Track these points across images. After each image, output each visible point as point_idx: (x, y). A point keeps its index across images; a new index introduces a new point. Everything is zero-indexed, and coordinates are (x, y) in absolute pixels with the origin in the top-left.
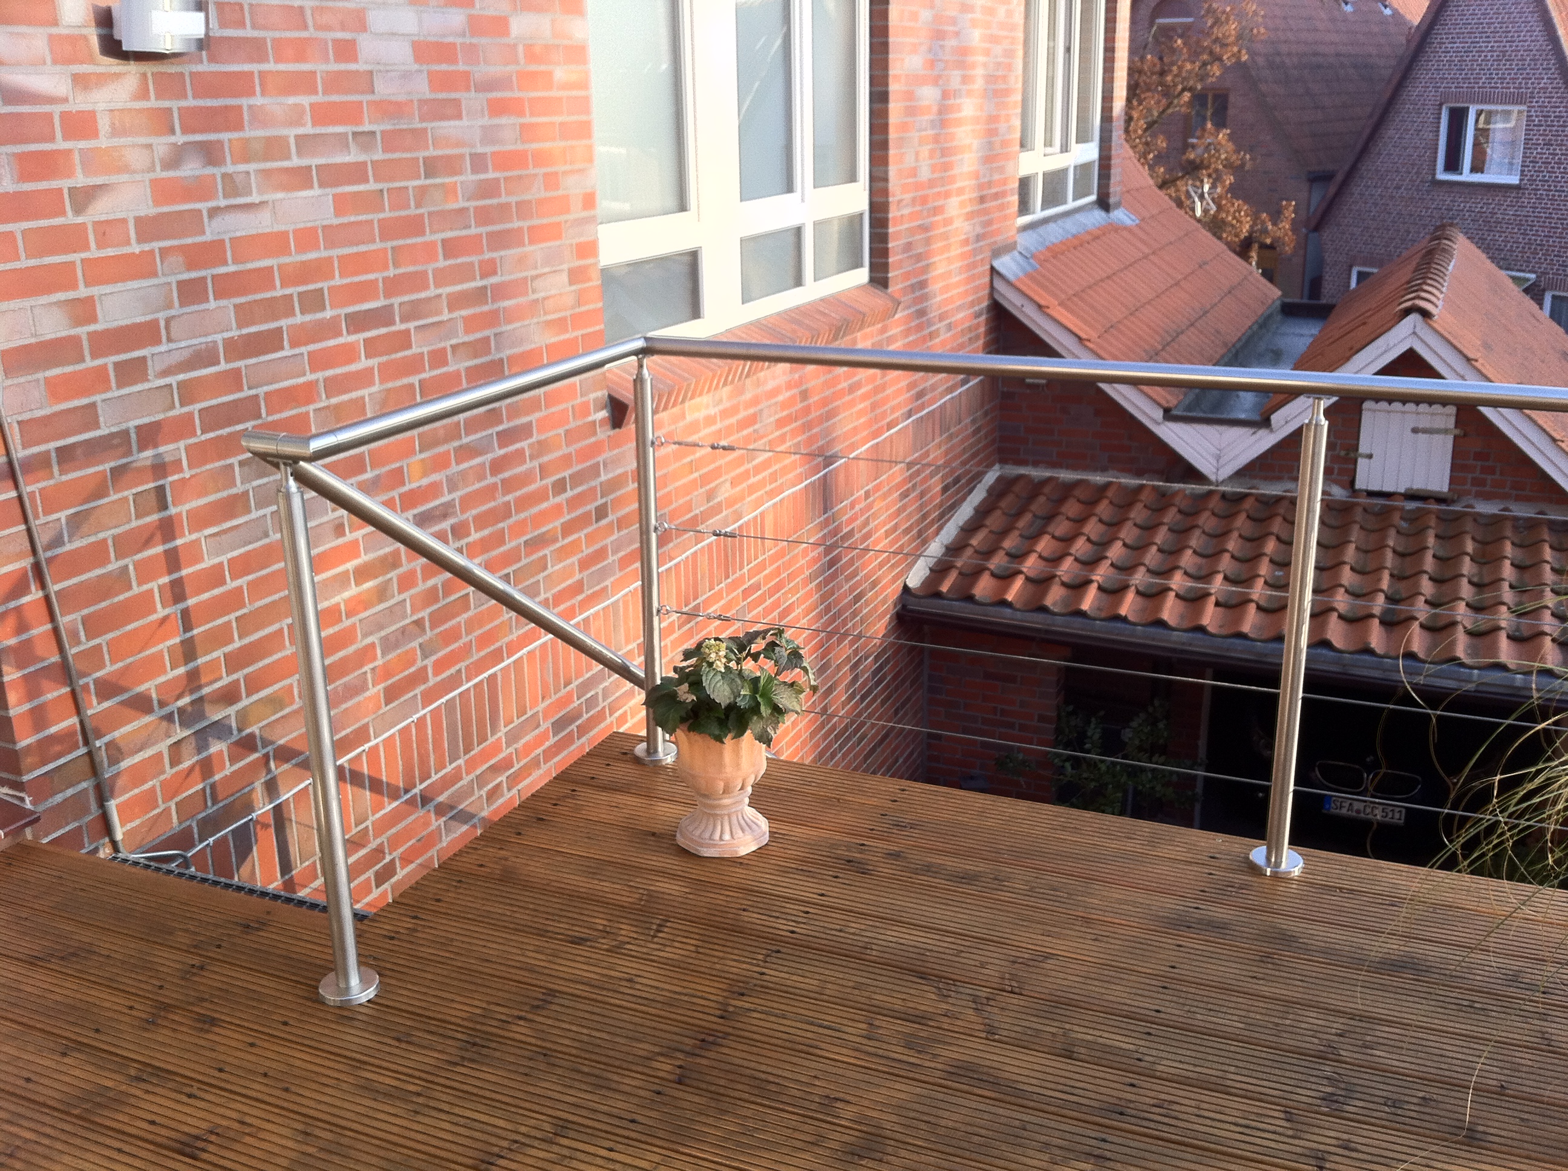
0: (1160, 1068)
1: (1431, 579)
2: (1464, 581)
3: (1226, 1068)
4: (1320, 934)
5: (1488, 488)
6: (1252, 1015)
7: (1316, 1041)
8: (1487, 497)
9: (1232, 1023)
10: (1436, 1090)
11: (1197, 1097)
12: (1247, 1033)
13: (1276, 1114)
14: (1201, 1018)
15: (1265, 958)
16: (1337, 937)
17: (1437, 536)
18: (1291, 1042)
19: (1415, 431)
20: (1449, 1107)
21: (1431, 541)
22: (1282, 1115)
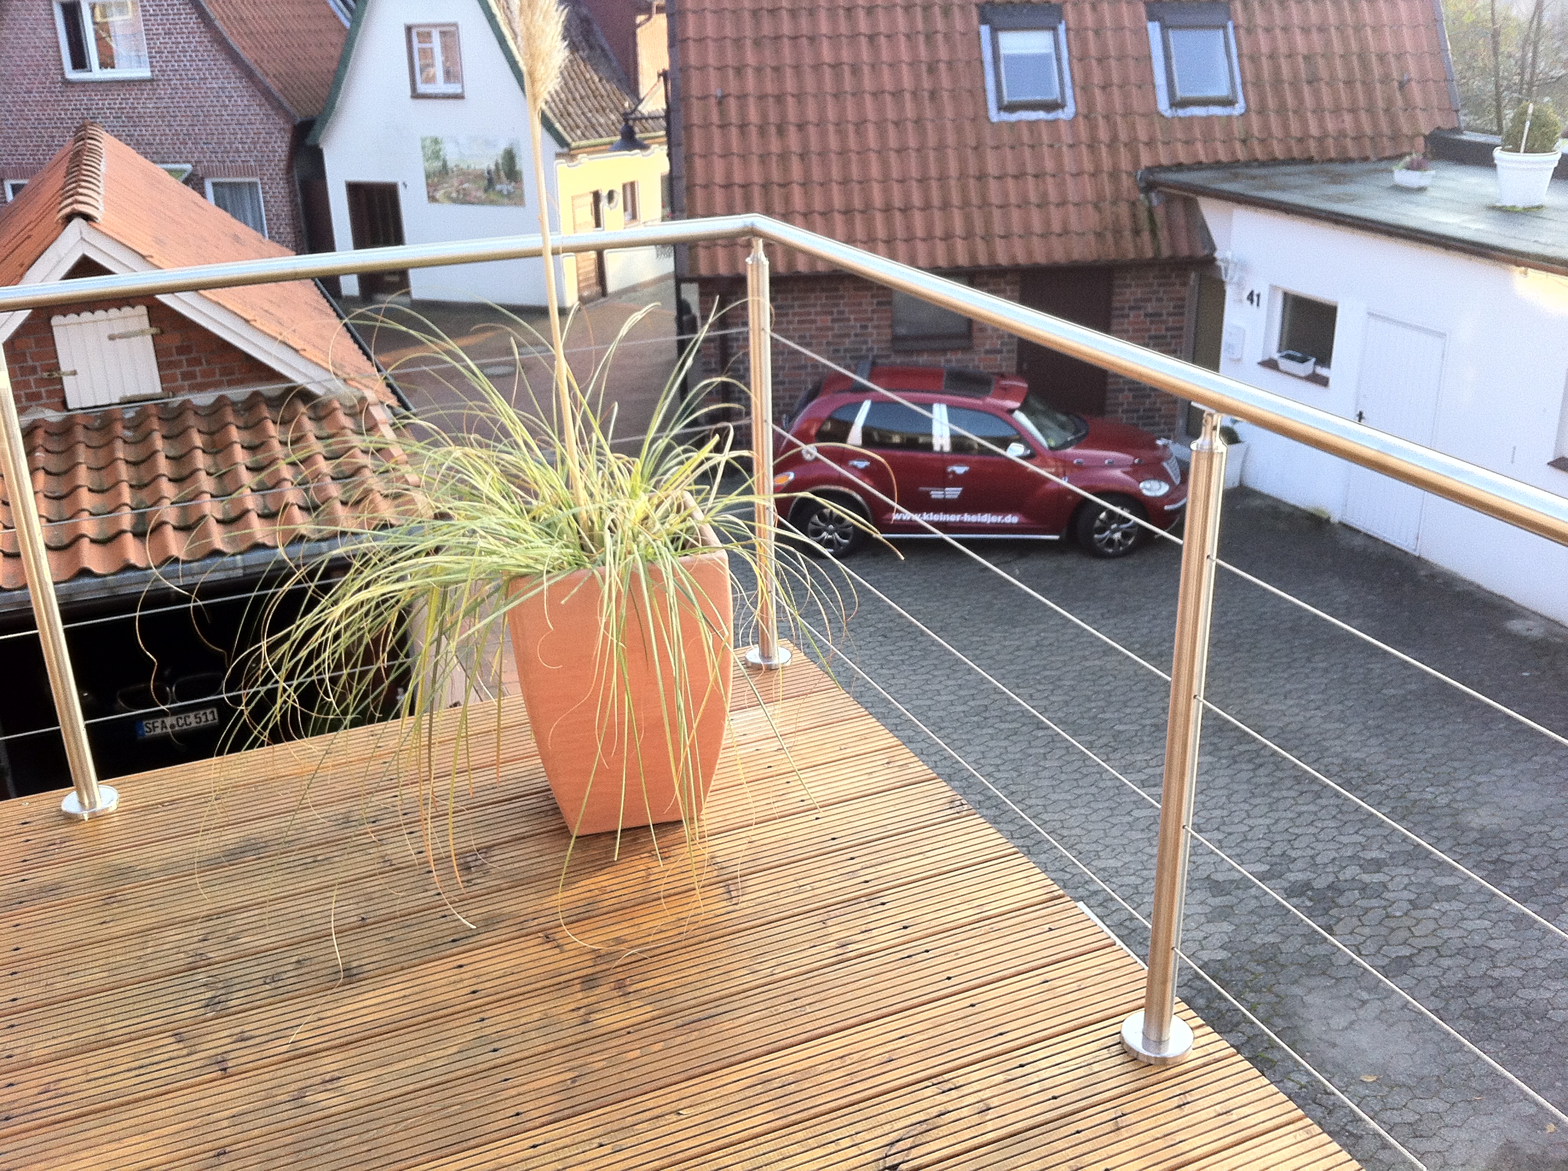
0: (33, 1054)
1: (170, 480)
2: (202, 475)
3: (102, 1022)
4: (155, 855)
5: (199, 380)
6: (111, 960)
7: (182, 955)
8: (201, 388)
9: (95, 977)
10: (307, 949)
11: (81, 1063)
12: (112, 979)
13: (166, 1041)
14: (62, 986)
15: (109, 899)
16: (171, 850)
17: (164, 437)
18: (159, 968)
19: (112, 338)
20: (322, 958)
21: (159, 443)
22: (172, 1040)
